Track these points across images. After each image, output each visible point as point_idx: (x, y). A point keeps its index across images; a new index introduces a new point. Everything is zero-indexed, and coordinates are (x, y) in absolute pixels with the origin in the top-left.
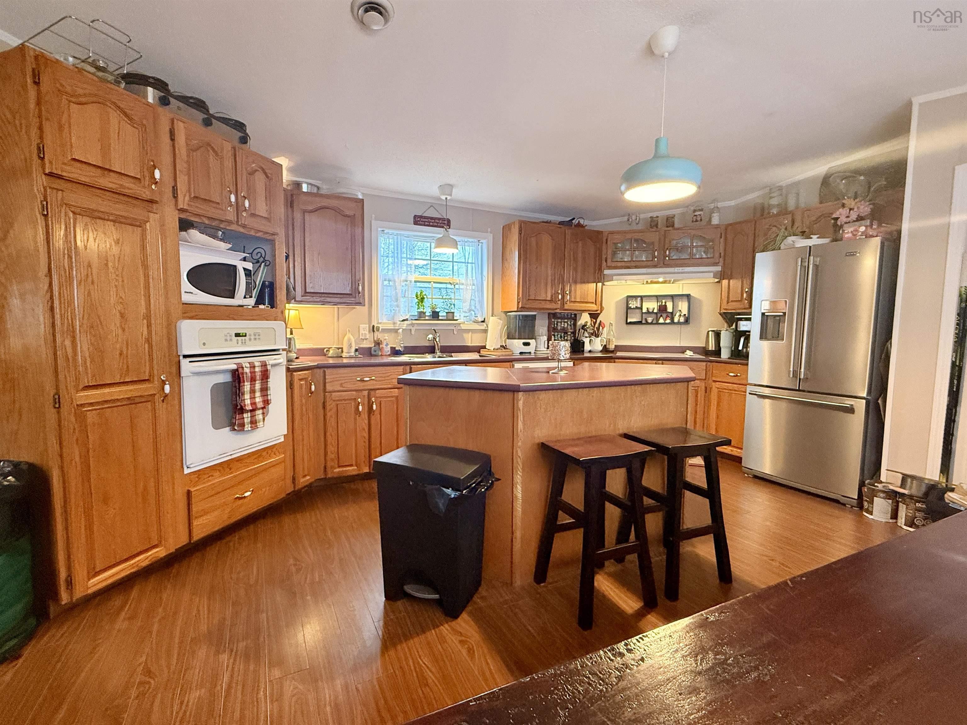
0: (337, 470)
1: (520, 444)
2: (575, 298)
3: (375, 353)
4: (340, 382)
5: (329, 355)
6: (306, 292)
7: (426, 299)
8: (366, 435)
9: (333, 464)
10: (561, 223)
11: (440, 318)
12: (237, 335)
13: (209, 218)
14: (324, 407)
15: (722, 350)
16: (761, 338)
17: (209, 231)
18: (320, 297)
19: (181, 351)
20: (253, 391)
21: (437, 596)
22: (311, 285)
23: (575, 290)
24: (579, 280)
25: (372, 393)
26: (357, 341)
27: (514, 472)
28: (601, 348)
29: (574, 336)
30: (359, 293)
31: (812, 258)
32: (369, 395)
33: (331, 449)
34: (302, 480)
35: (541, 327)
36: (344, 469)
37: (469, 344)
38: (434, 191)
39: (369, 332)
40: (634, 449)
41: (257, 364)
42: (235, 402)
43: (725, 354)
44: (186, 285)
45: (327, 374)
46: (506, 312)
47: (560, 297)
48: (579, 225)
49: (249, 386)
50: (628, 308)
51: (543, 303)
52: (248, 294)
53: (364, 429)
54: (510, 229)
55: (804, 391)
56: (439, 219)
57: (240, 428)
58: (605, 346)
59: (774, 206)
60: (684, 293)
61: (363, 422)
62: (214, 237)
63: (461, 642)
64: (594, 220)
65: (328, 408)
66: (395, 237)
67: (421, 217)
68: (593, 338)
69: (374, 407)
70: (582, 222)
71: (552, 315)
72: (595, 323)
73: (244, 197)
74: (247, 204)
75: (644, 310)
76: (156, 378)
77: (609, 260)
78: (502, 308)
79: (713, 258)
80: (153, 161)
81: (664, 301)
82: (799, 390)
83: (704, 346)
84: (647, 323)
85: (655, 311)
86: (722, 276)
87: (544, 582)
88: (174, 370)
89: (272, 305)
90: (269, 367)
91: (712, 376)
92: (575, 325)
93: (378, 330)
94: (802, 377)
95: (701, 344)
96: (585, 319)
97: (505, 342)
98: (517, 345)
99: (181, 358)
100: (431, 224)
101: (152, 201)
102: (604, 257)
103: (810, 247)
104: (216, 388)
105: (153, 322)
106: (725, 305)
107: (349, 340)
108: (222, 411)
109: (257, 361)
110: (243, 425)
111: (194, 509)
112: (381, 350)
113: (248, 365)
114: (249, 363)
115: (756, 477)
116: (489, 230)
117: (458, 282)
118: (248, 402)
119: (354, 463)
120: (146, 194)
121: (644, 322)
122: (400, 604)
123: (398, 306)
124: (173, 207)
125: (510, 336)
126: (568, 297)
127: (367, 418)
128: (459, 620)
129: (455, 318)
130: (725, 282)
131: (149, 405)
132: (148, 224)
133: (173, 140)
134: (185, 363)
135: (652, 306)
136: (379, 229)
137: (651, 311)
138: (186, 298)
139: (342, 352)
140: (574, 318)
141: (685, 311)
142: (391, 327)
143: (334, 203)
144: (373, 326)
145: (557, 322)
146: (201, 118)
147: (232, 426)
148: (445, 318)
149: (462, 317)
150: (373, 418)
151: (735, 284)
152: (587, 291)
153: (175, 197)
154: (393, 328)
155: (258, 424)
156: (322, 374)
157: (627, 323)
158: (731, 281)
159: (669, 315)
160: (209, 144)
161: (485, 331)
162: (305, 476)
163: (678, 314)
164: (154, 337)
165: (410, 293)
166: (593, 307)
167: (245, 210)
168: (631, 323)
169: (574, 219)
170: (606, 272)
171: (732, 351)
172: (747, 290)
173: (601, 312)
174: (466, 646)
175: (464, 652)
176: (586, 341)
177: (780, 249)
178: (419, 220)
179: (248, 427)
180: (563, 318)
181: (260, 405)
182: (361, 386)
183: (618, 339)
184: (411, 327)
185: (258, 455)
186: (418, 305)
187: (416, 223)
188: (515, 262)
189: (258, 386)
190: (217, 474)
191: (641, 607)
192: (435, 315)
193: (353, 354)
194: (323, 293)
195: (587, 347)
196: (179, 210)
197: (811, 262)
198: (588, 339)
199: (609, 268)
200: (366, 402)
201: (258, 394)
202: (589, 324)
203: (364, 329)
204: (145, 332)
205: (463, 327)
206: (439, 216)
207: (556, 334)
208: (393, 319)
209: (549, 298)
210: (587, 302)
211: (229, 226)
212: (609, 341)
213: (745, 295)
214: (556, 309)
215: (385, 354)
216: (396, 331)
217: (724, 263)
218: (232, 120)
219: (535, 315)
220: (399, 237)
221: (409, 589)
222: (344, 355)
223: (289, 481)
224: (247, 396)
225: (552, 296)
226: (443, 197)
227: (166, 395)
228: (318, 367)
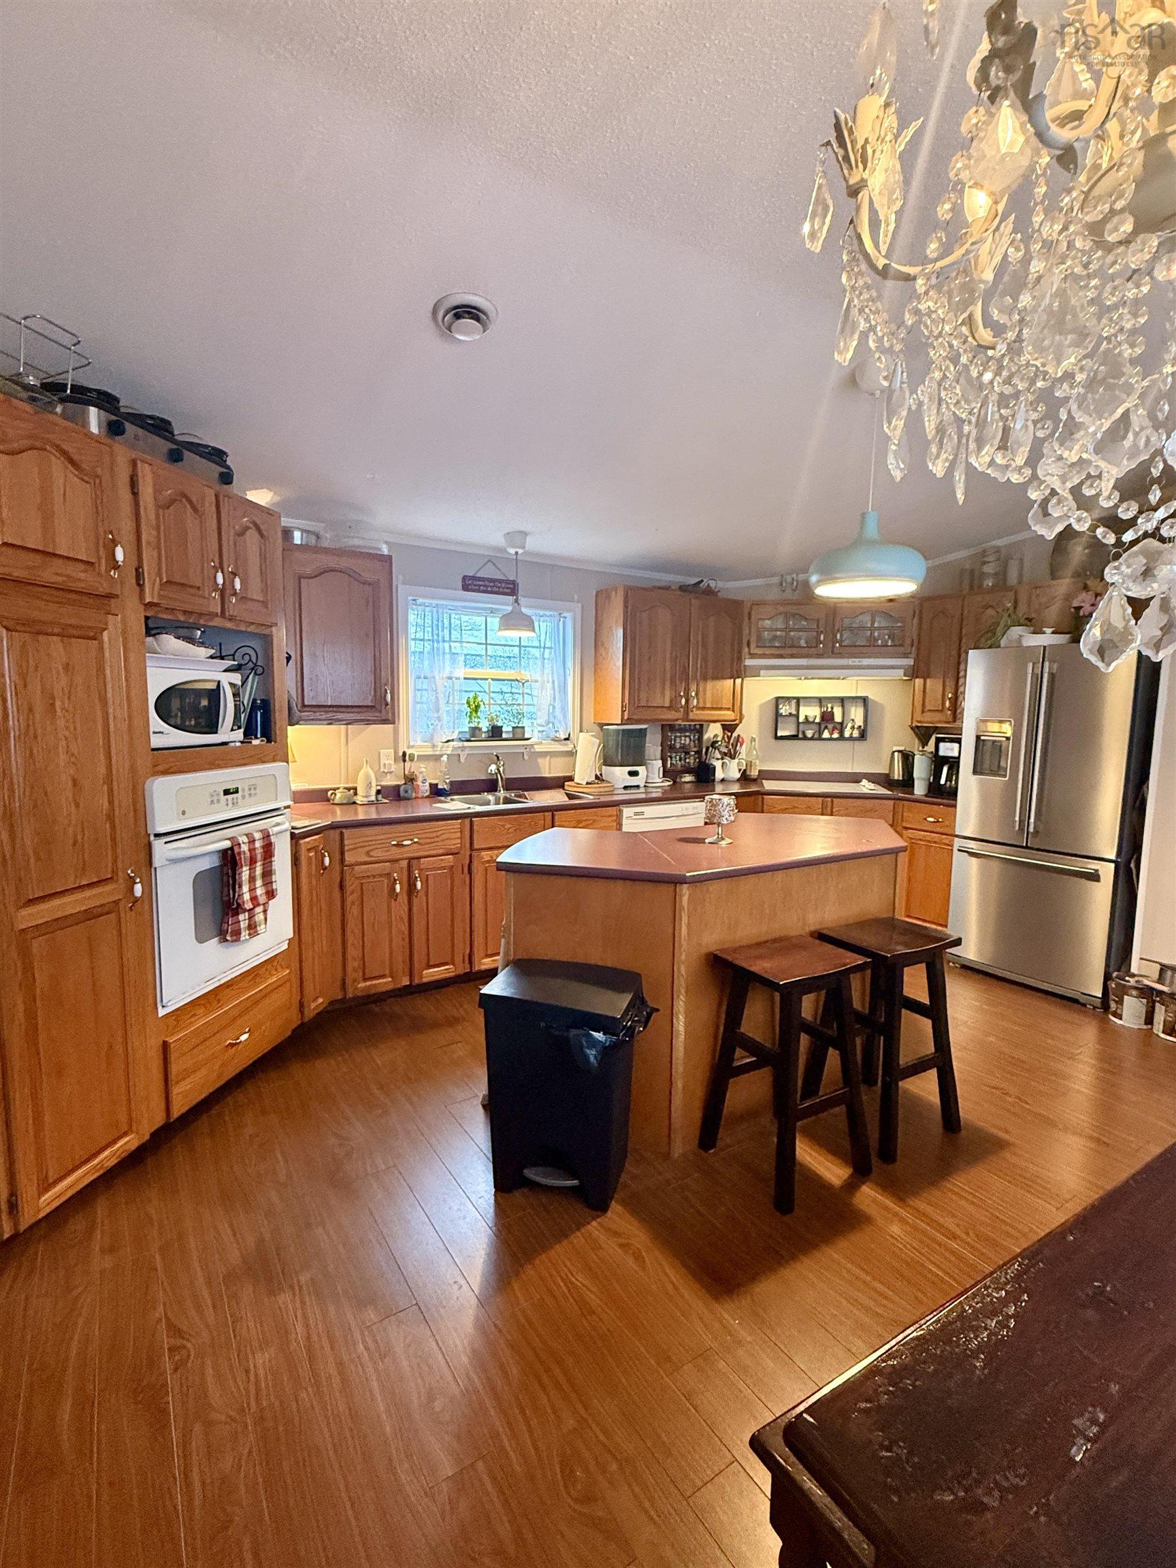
0: (362, 985)
1: (683, 957)
2: (705, 702)
3: (406, 795)
4: (368, 849)
5: (336, 802)
6: (304, 706)
7: (482, 706)
8: (405, 929)
9: (356, 975)
10: (683, 588)
11: (504, 736)
12: (227, 792)
13: (185, 612)
14: (342, 887)
15: (916, 783)
16: (975, 772)
17: (182, 632)
18: (326, 712)
19: (154, 827)
20: (252, 879)
21: (575, 1182)
22: (312, 694)
23: (705, 690)
24: (710, 674)
25: (414, 862)
26: (380, 775)
27: (675, 997)
28: (738, 775)
29: (700, 758)
30: (387, 704)
31: (1047, 664)
32: (409, 866)
33: (352, 952)
34: (313, 1006)
35: (653, 747)
36: (374, 982)
37: (547, 775)
38: (498, 539)
39: (396, 760)
40: (844, 961)
41: (257, 836)
42: (225, 899)
43: (920, 789)
44: (155, 722)
45: (346, 836)
46: (601, 725)
47: (683, 701)
48: (709, 592)
49: (248, 872)
50: (777, 715)
51: (659, 711)
52: (236, 724)
53: (402, 919)
54: (608, 597)
55: (1032, 848)
56: (500, 581)
57: (234, 938)
58: (745, 770)
59: (988, 575)
60: (858, 695)
61: (400, 908)
62: (190, 640)
63: (621, 1246)
64: (728, 581)
65: (349, 889)
66: (435, 610)
67: (474, 578)
68: (727, 760)
69: (419, 885)
70: (713, 584)
71: (667, 728)
72: (729, 738)
73: (232, 572)
74: (238, 585)
75: (801, 719)
76: (120, 874)
77: (753, 645)
78: (595, 719)
79: (901, 645)
80: (111, 533)
81: (829, 706)
82: (1027, 847)
83: (887, 772)
84: (805, 738)
85: (818, 720)
86: (913, 673)
87: (714, 1146)
88: (143, 856)
89: (268, 735)
90: (273, 839)
91: (903, 821)
92: (700, 739)
93: (412, 760)
94: (1031, 830)
95: (882, 769)
96: (714, 731)
97: (601, 770)
98: (619, 775)
99: (152, 838)
100: (489, 589)
101: (110, 596)
102: (745, 641)
103: (1045, 647)
104: (199, 878)
105: (115, 787)
106: (918, 716)
107: (367, 777)
108: (207, 911)
109: (255, 828)
110: (237, 933)
111: (174, 1069)
112: (415, 789)
113: (246, 840)
114: (247, 835)
115: (964, 967)
116: (576, 597)
117: (529, 678)
118: (247, 897)
119: (387, 972)
120: (104, 588)
121: (800, 736)
122: (518, 1196)
123: (439, 719)
124: (136, 599)
125: (608, 761)
126: (695, 701)
127: (406, 902)
128: (609, 1214)
129: (526, 736)
130: (919, 682)
131: (113, 916)
132: (105, 633)
133: (135, 494)
134: (159, 846)
135: (811, 712)
136: (410, 598)
137: (811, 720)
138: (156, 741)
139: (356, 794)
140: (700, 730)
141: (859, 722)
142: (429, 752)
143: (344, 563)
144: (404, 754)
145: (676, 737)
146: (165, 450)
147: (222, 935)
148: (511, 736)
149: (536, 732)
150: (415, 900)
151: (934, 685)
152: (722, 692)
153: (140, 585)
154: (431, 753)
155: (258, 928)
156: (337, 837)
157: (776, 738)
158: (928, 681)
159: (838, 726)
160: (185, 496)
161: (572, 754)
162: (315, 999)
163: (850, 725)
164: (117, 813)
165: (457, 697)
166: (729, 715)
167: (235, 594)
168: (782, 738)
169: (702, 581)
170: (749, 662)
171: (930, 783)
172: (950, 695)
173: (741, 722)
174: (631, 1251)
175: (630, 1261)
176: (718, 764)
177: (999, 647)
178: (471, 584)
179: (245, 935)
180: (682, 730)
181: (262, 899)
182: (395, 853)
183: (763, 761)
184: (460, 752)
185: (253, 974)
186: (470, 717)
187: (466, 588)
188: (618, 649)
189: (259, 870)
190: (201, 1011)
191: (852, 1176)
192: (496, 732)
193: (373, 798)
194: (330, 706)
195: (719, 774)
196: (145, 605)
197: (1046, 670)
198: (720, 762)
199: (753, 656)
200: (405, 879)
201: (259, 883)
202: (719, 739)
203: (387, 758)
204: (106, 805)
205: (537, 748)
206: (502, 578)
207: (674, 755)
208: (432, 739)
209: (667, 704)
210: (721, 709)
211: (211, 620)
212: (750, 764)
213: (947, 704)
214: (677, 720)
215: (420, 795)
216: (437, 758)
217: (917, 655)
218: (207, 446)
219: (646, 729)
220: (440, 610)
221: (529, 1173)
222: (359, 799)
223: (294, 1011)
224: (245, 888)
225: (671, 701)
226: (512, 551)
227: (136, 900)
228: (333, 827)
